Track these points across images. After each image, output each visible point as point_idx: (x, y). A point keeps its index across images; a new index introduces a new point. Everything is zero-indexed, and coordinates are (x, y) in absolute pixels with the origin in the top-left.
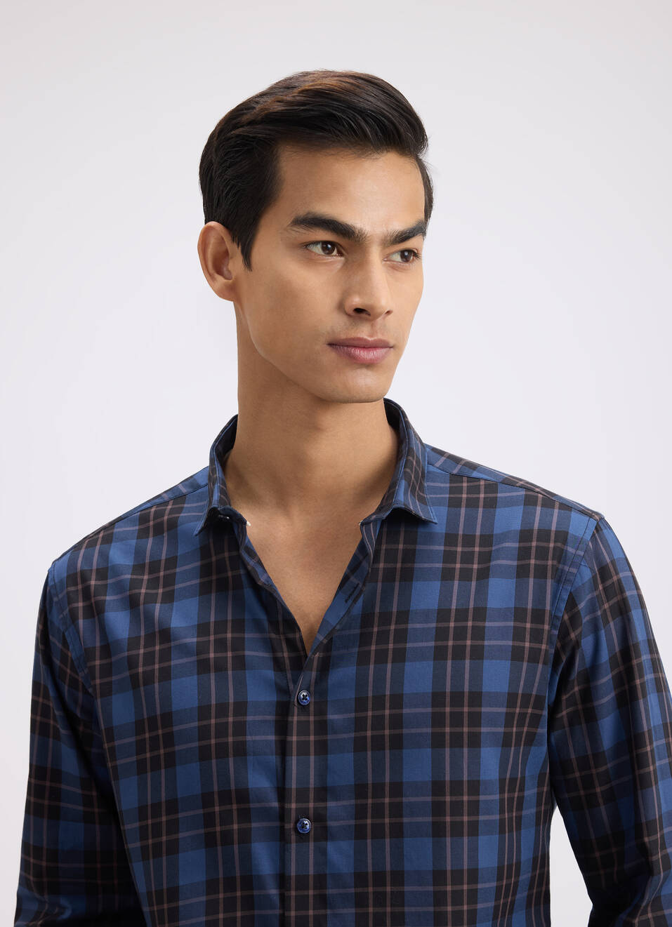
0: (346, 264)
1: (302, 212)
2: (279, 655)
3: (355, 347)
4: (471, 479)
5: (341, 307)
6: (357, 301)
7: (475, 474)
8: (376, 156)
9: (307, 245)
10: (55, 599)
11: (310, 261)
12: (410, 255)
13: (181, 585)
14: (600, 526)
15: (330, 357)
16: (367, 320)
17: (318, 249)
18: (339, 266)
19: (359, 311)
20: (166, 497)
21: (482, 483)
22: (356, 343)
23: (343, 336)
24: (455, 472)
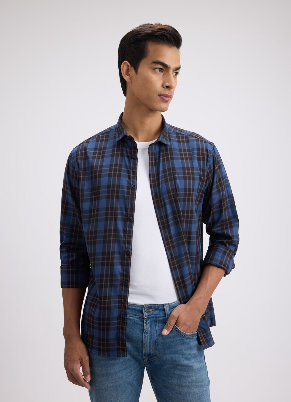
0: (164, 74)
1: (155, 60)
2: (130, 174)
3: (165, 96)
4: (181, 134)
5: (163, 86)
6: (167, 84)
7: (182, 133)
8: (173, 47)
9: (155, 69)
10: (73, 156)
11: (155, 72)
12: (177, 73)
13: (107, 154)
14: (214, 148)
15: (158, 98)
16: (169, 89)
17: (157, 70)
18: (162, 75)
19: (167, 87)
20: (104, 132)
21: (184, 135)
22: (165, 95)
23: (163, 93)
24: (177, 132)
